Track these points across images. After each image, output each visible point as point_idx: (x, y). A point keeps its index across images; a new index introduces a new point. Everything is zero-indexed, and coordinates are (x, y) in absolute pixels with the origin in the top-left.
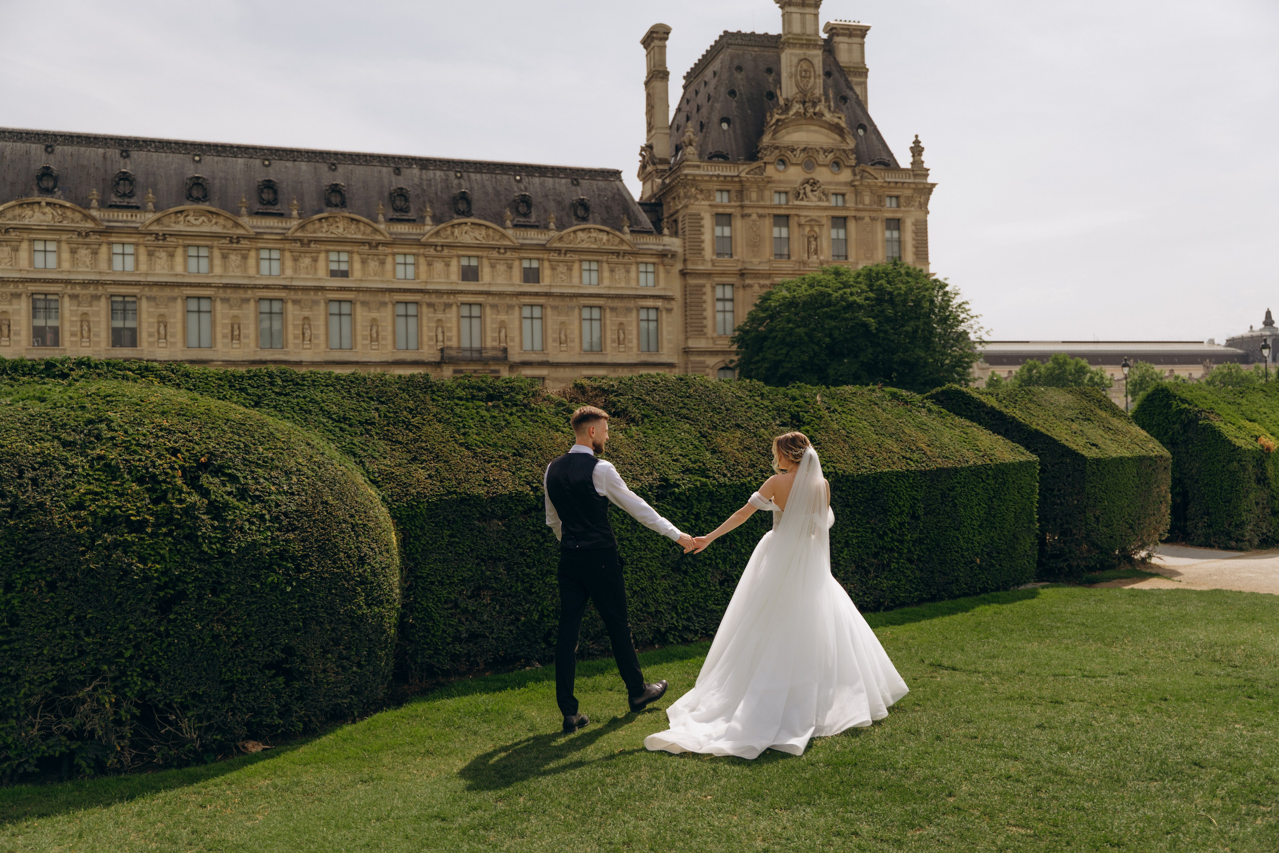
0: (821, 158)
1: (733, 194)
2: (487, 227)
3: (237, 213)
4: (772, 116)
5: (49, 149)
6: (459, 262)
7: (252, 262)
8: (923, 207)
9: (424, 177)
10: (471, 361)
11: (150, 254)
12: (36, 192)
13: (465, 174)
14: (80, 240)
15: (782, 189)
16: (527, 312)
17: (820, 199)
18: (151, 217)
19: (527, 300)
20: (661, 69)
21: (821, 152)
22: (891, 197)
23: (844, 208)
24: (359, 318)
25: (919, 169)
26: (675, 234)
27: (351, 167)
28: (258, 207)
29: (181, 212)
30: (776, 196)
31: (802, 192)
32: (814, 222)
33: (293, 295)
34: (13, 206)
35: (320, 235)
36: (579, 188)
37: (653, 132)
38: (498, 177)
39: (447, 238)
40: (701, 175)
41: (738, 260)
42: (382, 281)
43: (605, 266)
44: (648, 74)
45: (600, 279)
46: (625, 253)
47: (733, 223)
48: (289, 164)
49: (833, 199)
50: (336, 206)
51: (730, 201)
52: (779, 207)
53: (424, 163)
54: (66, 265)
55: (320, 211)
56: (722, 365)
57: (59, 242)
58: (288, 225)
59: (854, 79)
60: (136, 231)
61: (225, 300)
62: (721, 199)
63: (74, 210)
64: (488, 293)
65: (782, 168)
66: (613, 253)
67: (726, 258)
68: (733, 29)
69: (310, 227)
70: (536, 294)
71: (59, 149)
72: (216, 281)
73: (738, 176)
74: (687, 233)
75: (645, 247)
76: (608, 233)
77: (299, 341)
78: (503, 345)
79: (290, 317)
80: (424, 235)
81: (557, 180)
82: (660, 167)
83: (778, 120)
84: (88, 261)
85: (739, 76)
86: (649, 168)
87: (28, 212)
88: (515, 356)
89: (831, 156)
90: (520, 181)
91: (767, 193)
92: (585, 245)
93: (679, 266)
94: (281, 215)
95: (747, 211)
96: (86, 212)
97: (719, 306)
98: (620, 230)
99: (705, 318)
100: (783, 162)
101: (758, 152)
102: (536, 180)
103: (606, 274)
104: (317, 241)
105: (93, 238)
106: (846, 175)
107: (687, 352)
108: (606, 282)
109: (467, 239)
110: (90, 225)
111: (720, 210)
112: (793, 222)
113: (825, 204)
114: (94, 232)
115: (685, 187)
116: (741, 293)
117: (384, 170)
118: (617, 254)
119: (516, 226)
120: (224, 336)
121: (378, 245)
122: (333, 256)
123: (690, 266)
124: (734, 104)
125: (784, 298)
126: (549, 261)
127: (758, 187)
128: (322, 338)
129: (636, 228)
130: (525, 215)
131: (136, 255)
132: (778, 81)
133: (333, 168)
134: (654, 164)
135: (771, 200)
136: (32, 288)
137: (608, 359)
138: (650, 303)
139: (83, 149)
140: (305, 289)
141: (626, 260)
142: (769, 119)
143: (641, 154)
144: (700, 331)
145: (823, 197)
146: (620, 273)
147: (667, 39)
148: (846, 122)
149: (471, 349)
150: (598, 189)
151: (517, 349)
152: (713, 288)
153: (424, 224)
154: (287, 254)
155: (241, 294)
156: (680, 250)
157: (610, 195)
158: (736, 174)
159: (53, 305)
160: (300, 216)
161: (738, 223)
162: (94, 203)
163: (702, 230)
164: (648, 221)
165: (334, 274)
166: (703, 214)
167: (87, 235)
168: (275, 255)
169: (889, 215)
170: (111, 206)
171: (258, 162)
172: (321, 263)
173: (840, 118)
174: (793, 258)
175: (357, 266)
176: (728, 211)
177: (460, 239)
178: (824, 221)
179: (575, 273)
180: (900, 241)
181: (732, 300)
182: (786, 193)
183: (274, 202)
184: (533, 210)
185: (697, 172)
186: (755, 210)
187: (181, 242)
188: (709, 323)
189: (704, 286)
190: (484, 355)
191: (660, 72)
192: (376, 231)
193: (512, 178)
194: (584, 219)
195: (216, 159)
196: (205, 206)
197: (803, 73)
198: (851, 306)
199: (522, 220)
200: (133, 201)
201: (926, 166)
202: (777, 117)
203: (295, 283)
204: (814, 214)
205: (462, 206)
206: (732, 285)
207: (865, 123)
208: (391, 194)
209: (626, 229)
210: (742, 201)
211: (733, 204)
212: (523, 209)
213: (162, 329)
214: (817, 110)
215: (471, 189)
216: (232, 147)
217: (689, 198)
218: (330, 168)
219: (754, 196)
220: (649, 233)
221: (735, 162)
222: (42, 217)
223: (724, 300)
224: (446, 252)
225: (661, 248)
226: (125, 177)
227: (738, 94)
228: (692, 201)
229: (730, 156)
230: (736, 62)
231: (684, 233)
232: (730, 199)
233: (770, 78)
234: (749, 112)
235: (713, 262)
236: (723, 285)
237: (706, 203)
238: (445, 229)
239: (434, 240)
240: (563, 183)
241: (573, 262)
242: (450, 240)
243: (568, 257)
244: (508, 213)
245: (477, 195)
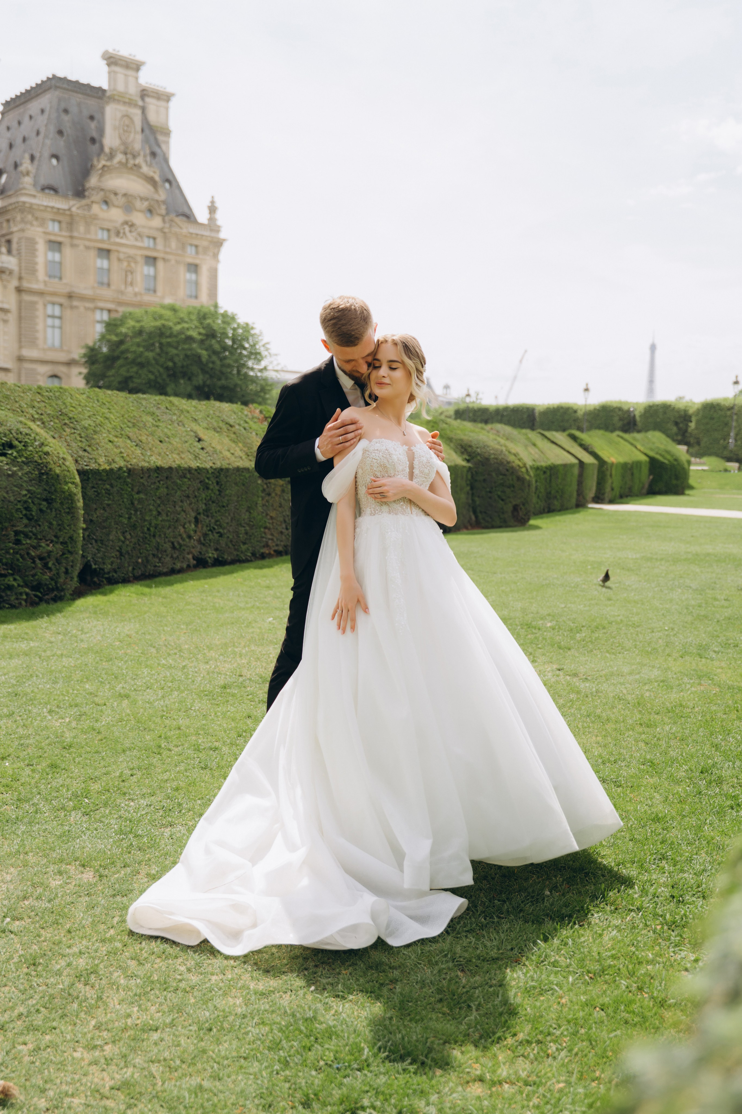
0: (138, 204)
1: (64, 225)
4: (98, 161)
8: (216, 256)
15: (106, 227)
17: (136, 240)
21: (138, 200)
22: (191, 245)
23: (155, 249)
25: (213, 226)
26: (11, 252)
30: (100, 232)
31: (122, 231)
32: (131, 258)
40: (38, 205)
41: (67, 284)
47: (63, 250)
49: (146, 240)
51: (60, 231)
52: (102, 241)
56: (51, 373)
59: (161, 138)
62: (53, 227)
65: (104, 207)
67: (56, 280)
68: (61, 74)
73: (69, 210)
74: (22, 254)
83: (104, 166)
85: (66, 118)
89: (146, 204)
91: (92, 228)
93: (15, 283)
95: (76, 242)
97: (50, 321)
99: (37, 331)
100: (106, 202)
101: (86, 191)
106: (157, 222)
107: (20, 359)
111: (53, 238)
112: (113, 256)
113: (139, 244)
115: (22, 212)
116: (68, 313)
123: (25, 284)
124: (62, 143)
127: (86, 222)
132: (101, 131)
135: (96, 234)
142: (95, 163)
144: (33, 342)
145: (139, 239)
148: (160, 176)
152: (45, 306)
156: (16, 268)
158: (67, 207)
161: (67, 251)
163: (37, 253)
166: (37, 239)
169: (190, 260)
173: (155, 172)
174: (113, 287)
176: (59, 239)
178: (139, 259)
180: (197, 283)
182: (108, 230)
185: (33, 201)
186: (82, 242)
188: (40, 335)
189: (35, 303)
197: (126, 128)
198: (190, 339)
201: (219, 223)
202: (103, 162)
204: (132, 252)
206: (61, 305)
207: (170, 178)
210: (71, 231)
211: (64, 233)
214: (137, 162)
217: (26, 223)
219: (82, 229)
221: (65, 196)
223: (53, 317)
227: (65, 134)
228: (29, 226)
229: (60, 190)
230: (63, 105)
231: (19, 253)
232: (61, 229)
233: (93, 125)
234: (75, 153)
235: (45, 283)
236: (53, 304)
237: (40, 229)
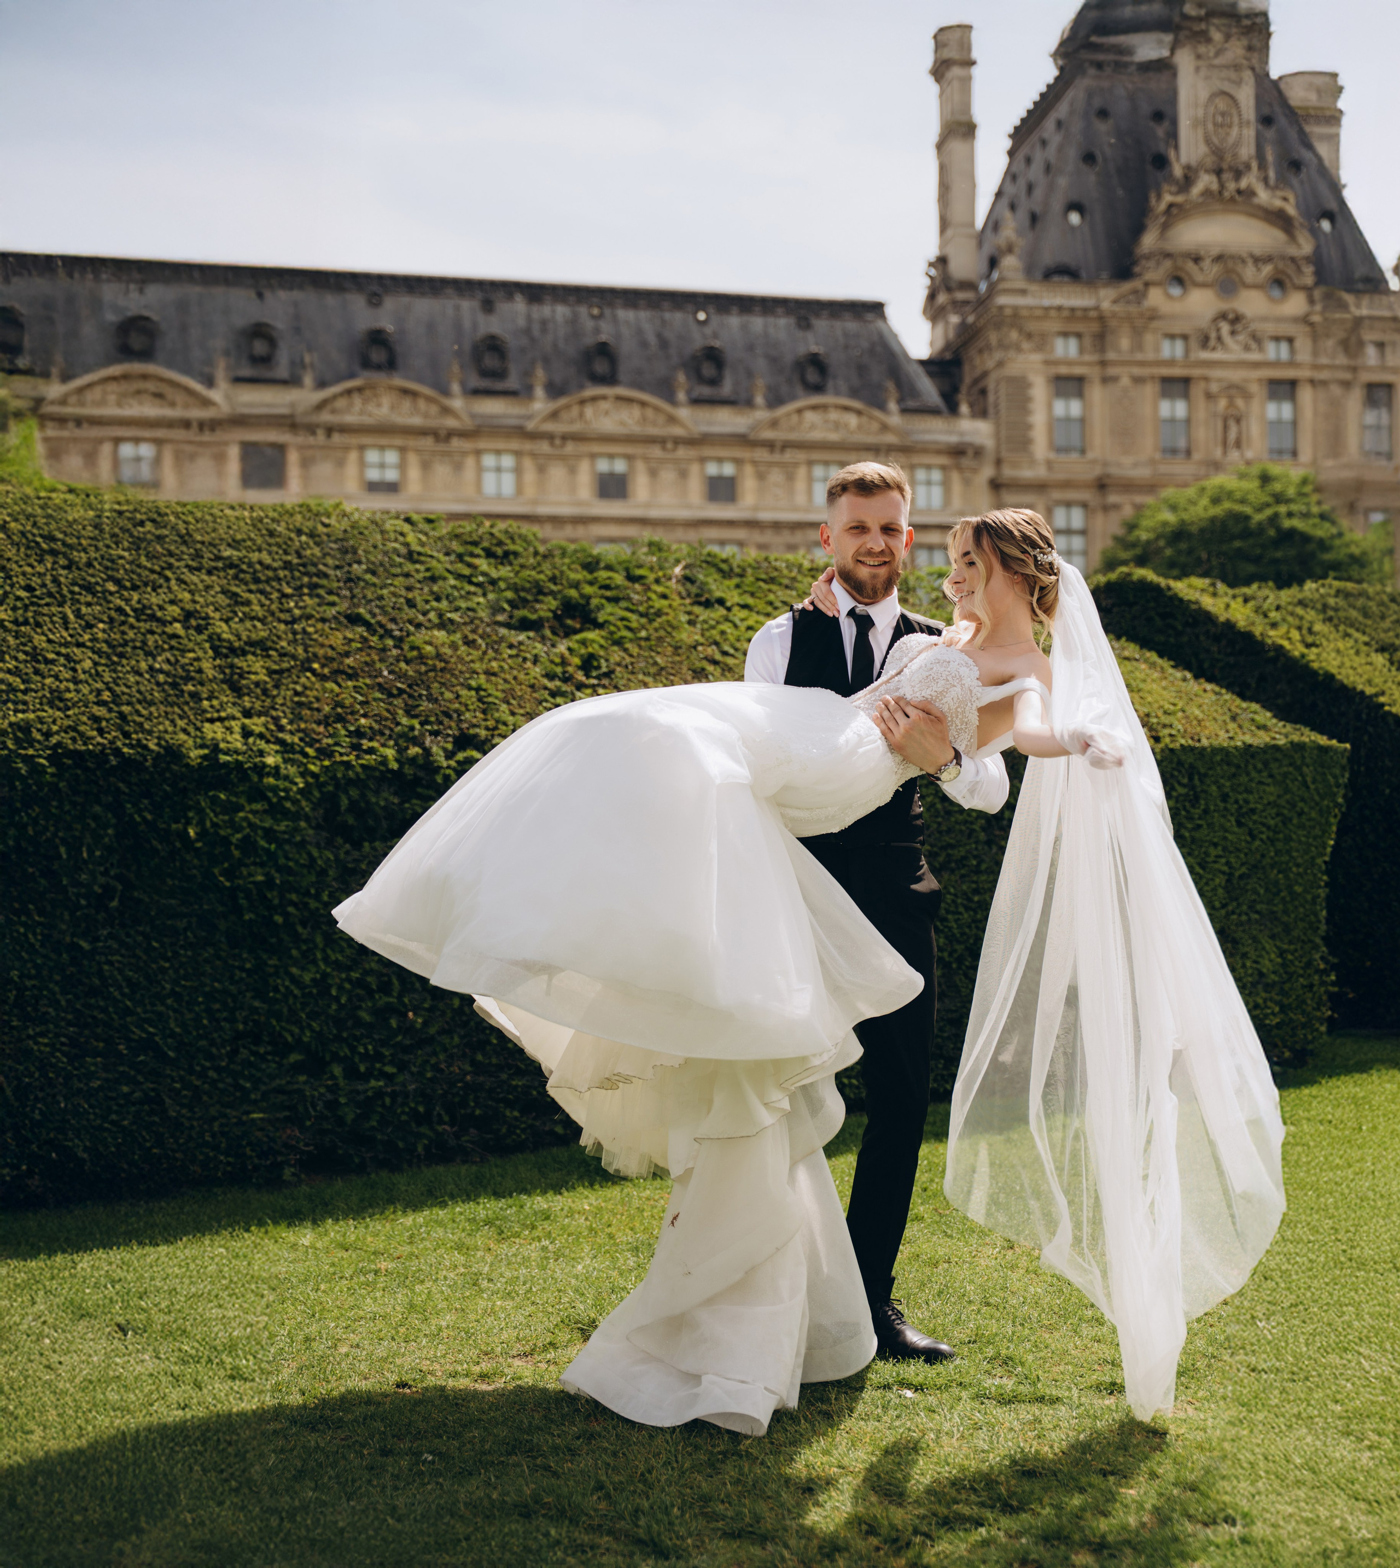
0: (1249, 272)
1: (1087, 341)
2: (643, 404)
4: (1159, 197)
6: (593, 465)
9: (535, 315)
13: (607, 312)
15: (1177, 331)
17: (1247, 348)
18: (56, 389)
19: (711, 532)
20: (963, 118)
21: (1250, 262)
23: (1292, 364)
26: (981, 412)
27: (405, 299)
28: (243, 369)
29: (113, 379)
30: (1166, 345)
31: (1213, 335)
32: (1236, 390)
35: (349, 419)
36: (808, 335)
37: (949, 232)
38: (667, 315)
39: (572, 422)
40: (1031, 308)
41: (1095, 460)
42: (459, 501)
44: (941, 130)
46: (889, 448)
47: (1086, 392)
49: (1270, 347)
50: (379, 367)
51: (1080, 353)
52: (1171, 363)
53: (534, 292)
55: (352, 376)
58: (298, 400)
59: (1314, 130)
62: (1067, 349)
64: (643, 521)
65: (1176, 291)
66: (868, 450)
67: (1074, 456)
69: (333, 405)
70: (731, 523)
73: (1096, 307)
74: (1003, 412)
75: (925, 437)
76: (859, 413)
80: (531, 418)
81: (770, 319)
82: (961, 296)
83: (1171, 206)
85: (1102, 127)
86: (942, 298)
89: (1267, 269)
90: (704, 323)
91: (1149, 338)
92: (817, 435)
93: (988, 472)
94: (283, 381)
95: (1112, 371)
98: (882, 407)
100: (1179, 280)
101: (1134, 264)
102: (734, 321)
104: (344, 429)
106: (1296, 304)
109: (607, 425)
111: (1064, 370)
112: (1197, 390)
113: (1255, 356)
115: (999, 329)
116: (1099, 521)
117: (464, 304)
119: (697, 402)
121: (450, 435)
122: (372, 456)
123: (1008, 472)
124: (1092, 178)
125: (1165, 524)
126: (754, 463)
127: (1133, 327)
129: (911, 404)
130: (712, 382)
132: (1173, 135)
133: (375, 300)
134: (949, 289)
135: (1157, 349)
138: (933, 537)
142: (1153, 201)
143: (928, 275)
145: (1254, 345)
148: (1298, 206)
150: (846, 335)
152: (1049, 511)
153: (532, 399)
156: (989, 443)
157: (865, 345)
158: (1092, 303)
160: (320, 384)
161: (1096, 393)
163: (1030, 405)
164: (934, 391)
166: (1031, 377)
169: (1373, 377)
171: (244, 293)
172: (351, 469)
173: (1285, 199)
174: (1196, 456)
176: (1078, 371)
177: (594, 425)
178: (1254, 388)
179: (799, 484)
181: (1083, 532)
182: (1185, 337)
183: (270, 360)
184: (726, 373)
185: (1021, 301)
186: (1126, 369)
187: (108, 433)
191: (960, 124)
192: (446, 411)
193: (690, 317)
194: (818, 389)
196: (147, 368)
197: (1220, 119)
199: (706, 391)
200: (24, 359)
202: (1168, 198)
204: (1236, 375)
205: (601, 367)
206: (1084, 505)
207: (1333, 206)
208: (475, 346)
209: (893, 406)
210: (1103, 352)
211: (1087, 358)
212: (708, 370)
214: (1243, 184)
215: (617, 336)
217: (1007, 348)
218: (369, 302)
219: (1125, 343)
220: (933, 412)
221: (1091, 283)
223: (1068, 532)
224: (570, 448)
225: (953, 439)
227: (1100, 159)
228: (1012, 354)
229: (1084, 274)
230: (1097, 103)
231: (997, 412)
232: (1082, 350)
233: (1160, 131)
234: (1120, 192)
235: (1049, 464)
236: (1068, 504)
237: (1036, 357)
238: (568, 407)
239: (549, 427)
240: (782, 325)
241: (796, 465)
242: (576, 427)
243: (789, 456)
244: (681, 377)
245: (627, 348)
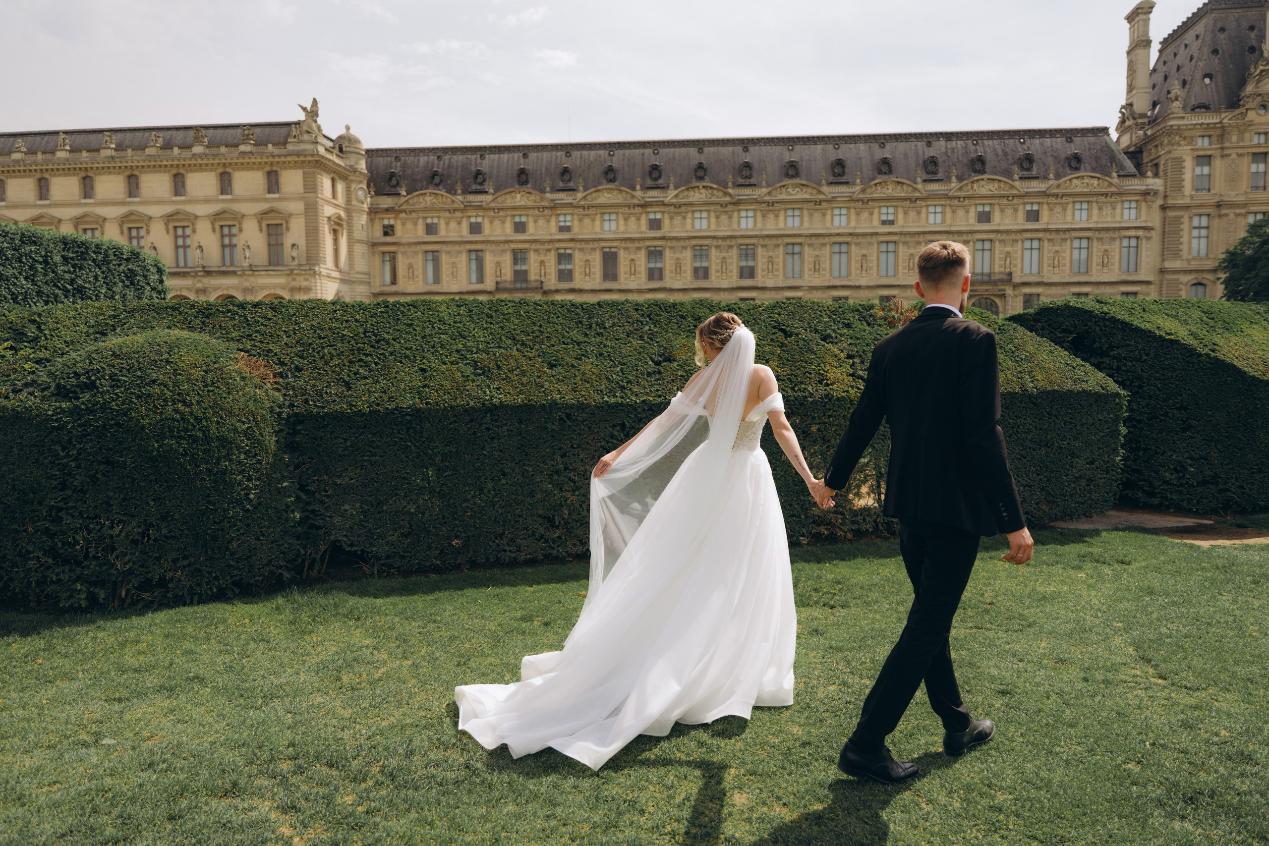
1: (1214, 139)
2: (999, 181)
3: (820, 185)
4: (1256, 68)
5: (700, 151)
6: (976, 208)
7: (828, 217)
9: (949, 146)
10: (983, 283)
11: (764, 216)
12: (694, 180)
13: (980, 142)
14: (722, 209)
15: (1262, 130)
16: (1027, 244)
18: (764, 191)
19: (1028, 235)
20: (1144, 39)
24: (901, 254)
26: (1156, 175)
27: (895, 144)
28: (831, 179)
29: (784, 186)
30: (1256, 137)
33: (855, 239)
34: (683, 191)
35: (875, 195)
36: (1072, 145)
37: (1134, 92)
38: (1006, 141)
39: (968, 191)
40: (1186, 125)
41: (1216, 194)
42: (918, 227)
43: (1095, 205)
44: (1131, 44)
45: (1089, 216)
46: (1113, 194)
47: (1212, 162)
48: (852, 146)
50: (885, 173)
51: (1210, 144)
52: (1259, 146)
53: (948, 136)
54: (713, 227)
55: (874, 179)
56: (1195, 281)
57: (709, 211)
58: (853, 190)
60: (756, 201)
61: (810, 245)
62: (1202, 143)
63: (718, 190)
64: (998, 231)
65: (1262, 112)
66: (1102, 195)
67: (1204, 192)
69: (869, 190)
70: (1037, 230)
71: (706, 150)
72: (805, 232)
73: (1220, 122)
74: (1169, 174)
75: (1130, 188)
76: (1099, 178)
77: (859, 272)
78: (1008, 270)
79: (853, 255)
80: (950, 190)
81: (1054, 139)
82: (1140, 121)
83: (1262, 71)
84: (726, 222)
85: (1222, 36)
86: (1128, 123)
87: (691, 193)
88: (1017, 279)
90: (1024, 143)
91: (1247, 135)
92: (1078, 190)
93: (1160, 202)
94: (847, 183)
95: (1226, 152)
96: (725, 190)
97: (1195, 233)
98: (1109, 175)
99: (1181, 244)
100: (1264, 107)
101: (1240, 100)
102: (1037, 141)
103: (1095, 211)
104: (873, 200)
105: (730, 208)
107: (1162, 271)
108: (1095, 218)
109: (984, 191)
110: (728, 199)
111: (1201, 153)
114: (730, 203)
115: (1169, 136)
116: (1216, 222)
117: (919, 144)
118: (1106, 195)
119: (1021, 178)
120: (810, 270)
121: (916, 200)
122: (884, 210)
123: (1170, 201)
124: (1217, 61)
126: (1048, 204)
127: (1239, 131)
128: (875, 269)
129: (1122, 173)
130: (1028, 169)
131: (755, 217)
132: (1263, 37)
133: (882, 146)
134: (1134, 119)
135: (1251, 140)
136: (694, 242)
137: (1093, 280)
138: (1132, 233)
139: (720, 148)
140: (864, 235)
141: (1113, 199)
142: (1252, 70)
143: (1121, 112)
144: (1177, 255)
146: (1107, 210)
147: (1151, 12)
149: (982, 274)
150: (1089, 144)
151: (1019, 273)
152: (1191, 218)
153: (951, 182)
154: (852, 211)
155: (821, 240)
156: (1162, 189)
157: (1099, 147)
158: (1218, 121)
159: (704, 253)
160: (862, 183)
161: (1218, 163)
162: (730, 184)
163: (1184, 170)
164: (1132, 166)
165: (884, 223)
166: (1185, 157)
167: (726, 205)
168: (844, 211)
170: (739, 186)
171: (830, 147)
172: (876, 216)
175: (901, 216)
176: (1208, 153)
177: (978, 192)
179: (1069, 212)
181: (1207, 228)
182: (1266, 133)
183: (842, 174)
184: (1034, 165)
185: (1181, 122)
186: (1235, 150)
187: (783, 206)
188: (1185, 247)
189: (1182, 217)
190: (993, 278)
191: (1143, 41)
192: (916, 189)
193: (1017, 141)
194: (1077, 169)
195: (803, 147)
196: (797, 181)
199: (1026, 173)
200: (752, 181)
202: (1262, 68)
203: (857, 231)
205: (979, 166)
206: (1209, 215)
208: (924, 162)
209: (1114, 175)
210: (1222, 143)
211: (1214, 146)
212: (1026, 165)
213: (770, 266)
215: (985, 152)
216: (813, 137)
217: (1173, 144)
218: (880, 146)
219: (1234, 138)
220: (1134, 176)
221: (1218, 111)
222: (700, 196)
223: (1200, 228)
224: (967, 202)
225: (1144, 188)
226: (747, 166)
227: (1221, 52)
228: (1176, 147)
229: (1212, 106)
230: (1219, 25)
231: (1166, 174)
233: (1253, 34)
234: (1231, 67)
235: (1192, 197)
236: (1200, 215)
237: (1188, 148)
238: (967, 185)
239: (958, 194)
240: (1059, 141)
241: (1068, 203)
242: (970, 193)
243: (1064, 200)
244: (1016, 168)
245: (989, 157)
